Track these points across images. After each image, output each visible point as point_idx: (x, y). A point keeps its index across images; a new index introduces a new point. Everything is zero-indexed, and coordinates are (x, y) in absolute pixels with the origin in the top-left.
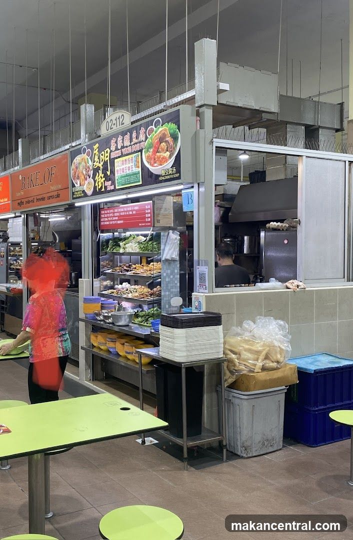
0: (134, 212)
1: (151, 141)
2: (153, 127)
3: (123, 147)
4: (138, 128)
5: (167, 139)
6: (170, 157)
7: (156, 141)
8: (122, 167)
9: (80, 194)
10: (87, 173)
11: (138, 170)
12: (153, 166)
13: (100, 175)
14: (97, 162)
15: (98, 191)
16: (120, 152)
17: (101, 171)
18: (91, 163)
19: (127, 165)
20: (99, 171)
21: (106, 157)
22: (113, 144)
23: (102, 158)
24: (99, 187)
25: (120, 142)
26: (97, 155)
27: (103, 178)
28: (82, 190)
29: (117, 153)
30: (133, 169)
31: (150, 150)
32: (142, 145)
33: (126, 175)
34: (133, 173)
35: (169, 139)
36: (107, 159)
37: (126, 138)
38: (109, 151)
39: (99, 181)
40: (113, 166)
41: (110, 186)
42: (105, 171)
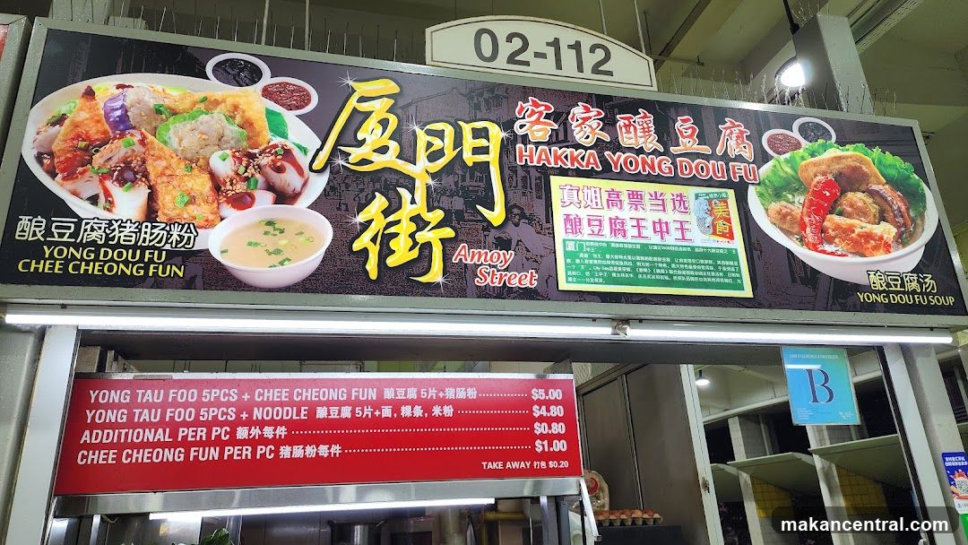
0: (448, 411)
1: (788, 170)
2: (796, 134)
3: (599, 145)
4: (708, 119)
5: (875, 187)
6: (901, 240)
7: (820, 178)
8: (608, 214)
9: (126, 263)
10: (258, 176)
11: (724, 243)
12: (816, 250)
13: (407, 210)
14: (383, 150)
15: (373, 275)
16: (591, 160)
17: (420, 194)
18: (313, 142)
19: (650, 215)
20: (403, 192)
21: (476, 151)
22: (534, 118)
23: (429, 145)
24: (392, 261)
25: (590, 126)
26: (384, 123)
27: (439, 226)
28: (168, 247)
29: (566, 157)
30: (688, 235)
31: (790, 196)
32: (739, 169)
33: (638, 247)
34: (693, 248)
35: (885, 189)
36: (482, 158)
37: (627, 122)
38: (496, 133)
39: (396, 235)
40: (540, 198)
41: (506, 270)
42: (459, 204)
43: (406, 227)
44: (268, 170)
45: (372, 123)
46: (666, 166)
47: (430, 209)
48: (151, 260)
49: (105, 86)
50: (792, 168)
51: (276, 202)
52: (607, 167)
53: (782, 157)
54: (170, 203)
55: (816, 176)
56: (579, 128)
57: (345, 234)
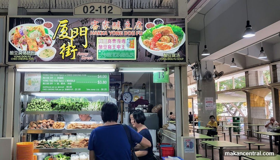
1: (150, 32)
2: (154, 23)
3: (108, 30)
4: (133, 21)
5: (170, 34)
6: (174, 46)
7: (157, 33)
8: (108, 44)
9: (25, 58)
10: (44, 41)
11: (132, 49)
12: (153, 49)
13: (69, 46)
14: (65, 34)
15: (63, 58)
16: (106, 33)
17: (72, 42)
18: (52, 34)
19: (117, 44)
20: (68, 42)
21: (82, 33)
22: (95, 25)
23: (74, 33)
24: (66, 56)
25: (106, 26)
26: (65, 29)
27: (75, 49)
28: (31, 55)
29: (100, 33)
30: (124, 48)
31: (149, 38)
32: (138, 33)
33: (113, 51)
34: (125, 50)
35: (173, 35)
36: (83, 34)
37: (114, 24)
38: (87, 29)
39: (67, 51)
40: (94, 42)
41: (87, 56)
42: (78, 44)
43: (69, 49)
44: (45, 40)
45: (63, 29)
46: (121, 33)
47: (73, 45)
48: (29, 57)
49: (19, 27)
50: (151, 31)
51: (47, 46)
52: (109, 34)
53: (149, 29)
54: (30, 48)
55: (156, 32)
56: (104, 26)
57: (58, 51)
